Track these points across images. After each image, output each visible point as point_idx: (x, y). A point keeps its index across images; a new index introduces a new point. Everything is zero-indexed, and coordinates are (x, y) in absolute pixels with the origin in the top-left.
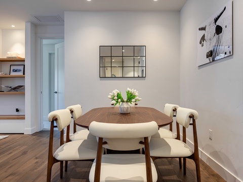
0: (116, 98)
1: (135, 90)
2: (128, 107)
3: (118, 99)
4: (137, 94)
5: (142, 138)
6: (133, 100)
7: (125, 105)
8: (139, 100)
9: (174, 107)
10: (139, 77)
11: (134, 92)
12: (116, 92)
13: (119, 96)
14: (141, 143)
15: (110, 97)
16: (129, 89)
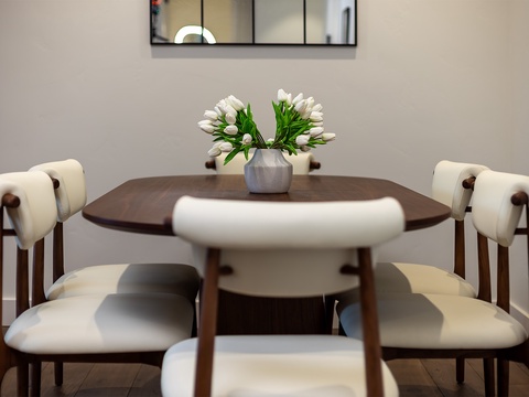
0: (232, 128)
1: (310, 100)
2: (279, 169)
3: (240, 134)
4: (316, 114)
5: (349, 250)
6: (302, 139)
7: (270, 160)
8: (325, 141)
9: (469, 171)
10: (329, 45)
11: (304, 106)
12: (230, 105)
13: (244, 122)
14: (346, 270)
15: (205, 124)
16: (282, 95)
